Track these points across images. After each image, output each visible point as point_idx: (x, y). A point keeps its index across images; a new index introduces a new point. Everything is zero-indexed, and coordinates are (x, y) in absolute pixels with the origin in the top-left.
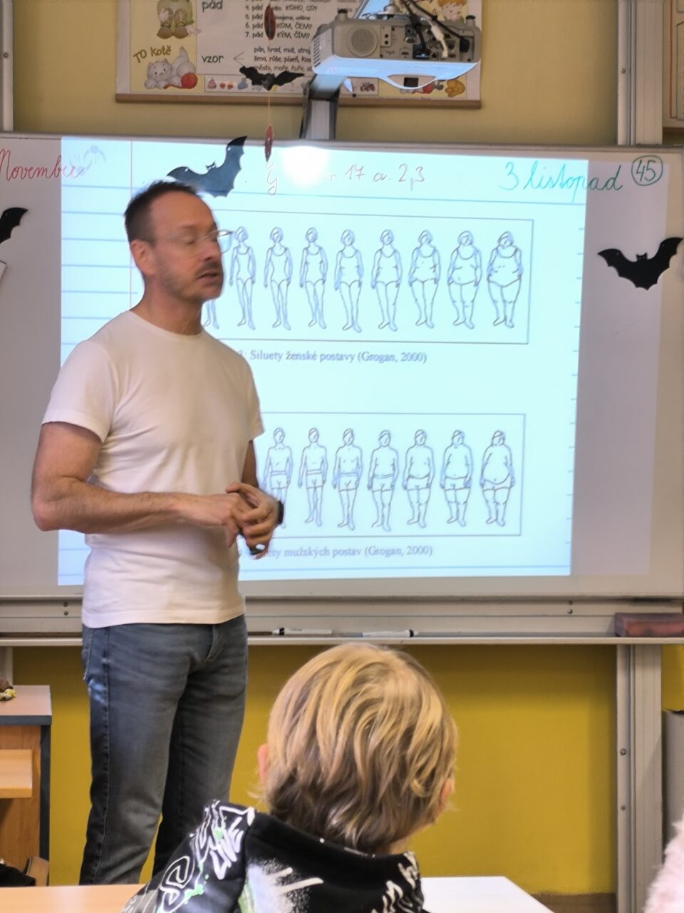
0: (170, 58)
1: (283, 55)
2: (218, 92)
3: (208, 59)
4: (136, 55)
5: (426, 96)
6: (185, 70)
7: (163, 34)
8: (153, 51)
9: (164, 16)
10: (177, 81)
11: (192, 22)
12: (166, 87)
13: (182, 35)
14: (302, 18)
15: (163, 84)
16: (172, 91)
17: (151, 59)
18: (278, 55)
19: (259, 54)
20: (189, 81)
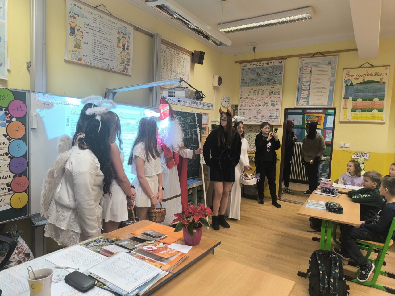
0: (76, 53)
1: (99, 58)
2: (86, 63)
3: (84, 55)
4: (69, 51)
5: (123, 72)
6: (79, 57)
7: (75, 47)
8: (73, 51)
9: (75, 43)
10: (78, 59)
11: (81, 46)
12: (75, 60)
13: (79, 48)
14: (103, 51)
15: (75, 59)
16: (76, 61)
17: (72, 52)
18: (97, 58)
19: (94, 57)
20: (80, 60)
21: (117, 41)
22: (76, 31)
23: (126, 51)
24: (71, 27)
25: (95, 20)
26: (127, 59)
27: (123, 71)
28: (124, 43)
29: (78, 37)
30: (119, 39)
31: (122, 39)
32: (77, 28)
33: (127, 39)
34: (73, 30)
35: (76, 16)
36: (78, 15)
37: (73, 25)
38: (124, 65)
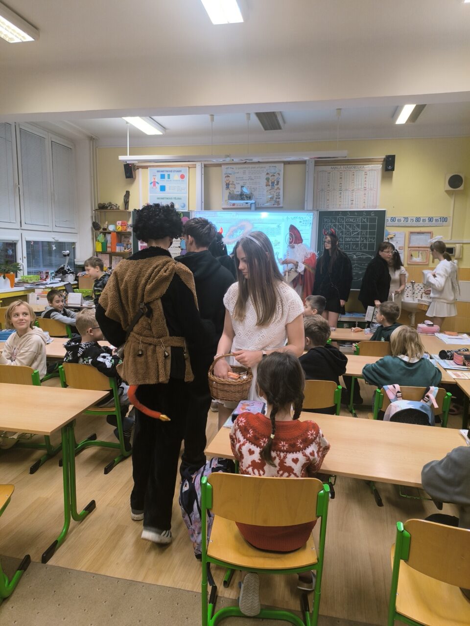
4: (225, 201)
8: (228, 200)
16: (231, 207)
17: (227, 202)
21: (266, 181)
22: (230, 185)
23: (276, 187)
24: (226, 184)
25: (244, 173)
26: (277, 193)
27: (274, 205)
28: (273, 181)
29: (231, 189)
30: (268, 179)
31: (271, 178)
32: (231, 183)
33: (277, 176)
34: (228, 185)
35: (230, 175)
36: (231, 174)
37: (228, 182)
38: (275, 199)
